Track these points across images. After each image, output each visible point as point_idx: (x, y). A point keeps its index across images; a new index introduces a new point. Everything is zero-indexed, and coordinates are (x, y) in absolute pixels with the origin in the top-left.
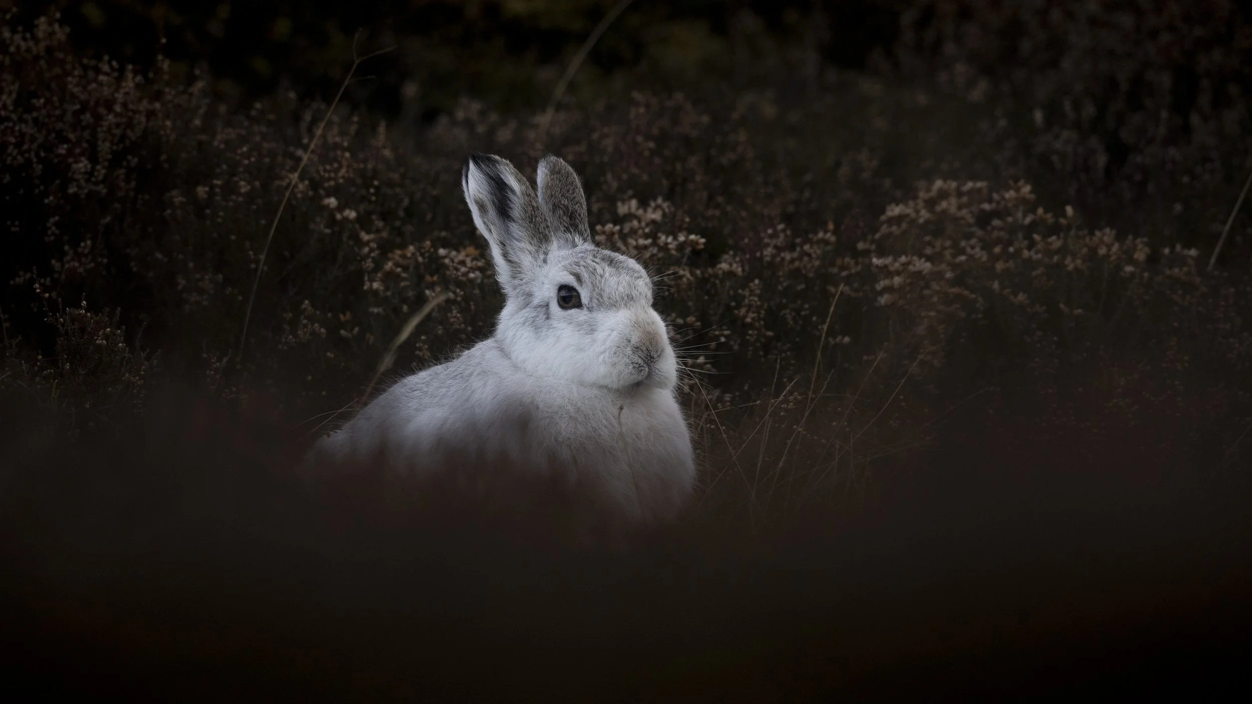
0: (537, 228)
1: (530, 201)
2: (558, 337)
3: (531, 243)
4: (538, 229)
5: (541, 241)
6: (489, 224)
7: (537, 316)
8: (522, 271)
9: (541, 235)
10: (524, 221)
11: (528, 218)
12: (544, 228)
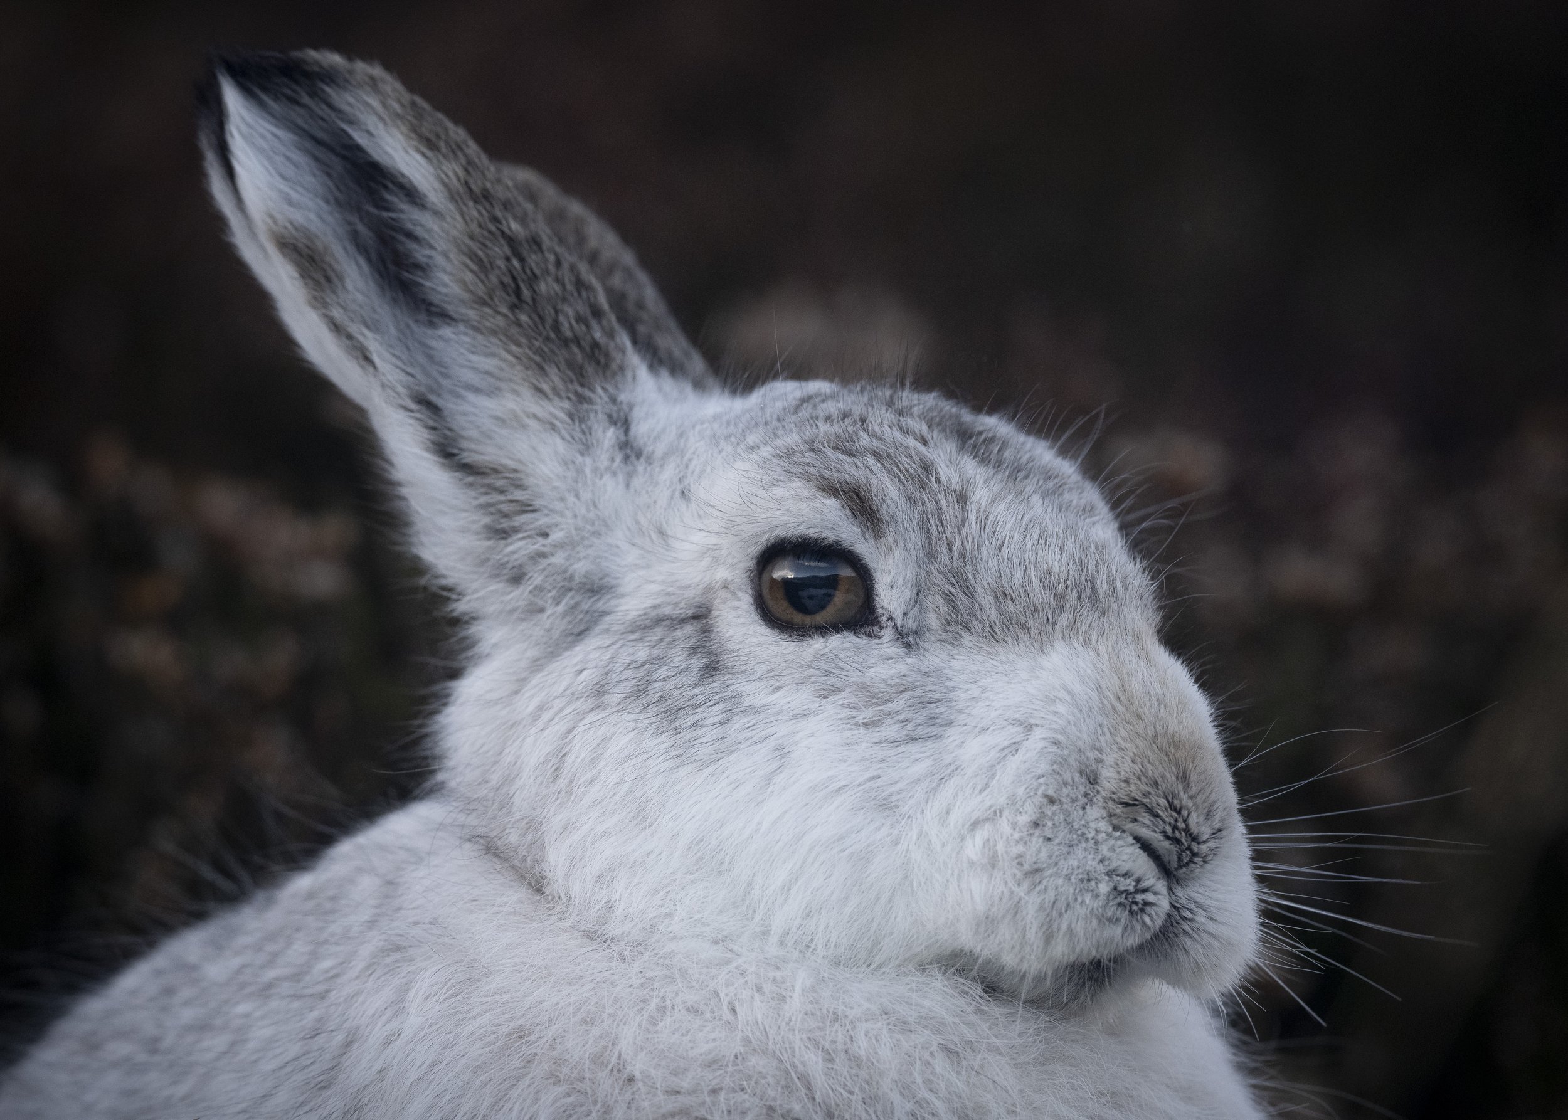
0: (549, 322)
1: (495, 220)
2: (782, 753)
3: (539, 390)
4: (556, 327)
5: (580, 375)
6: (354, 329)
7: (660, 661)
8: (537, 503)
9: (575, 350)
10: (487, 310)
11: (499, 293)
12: (580, 319)
